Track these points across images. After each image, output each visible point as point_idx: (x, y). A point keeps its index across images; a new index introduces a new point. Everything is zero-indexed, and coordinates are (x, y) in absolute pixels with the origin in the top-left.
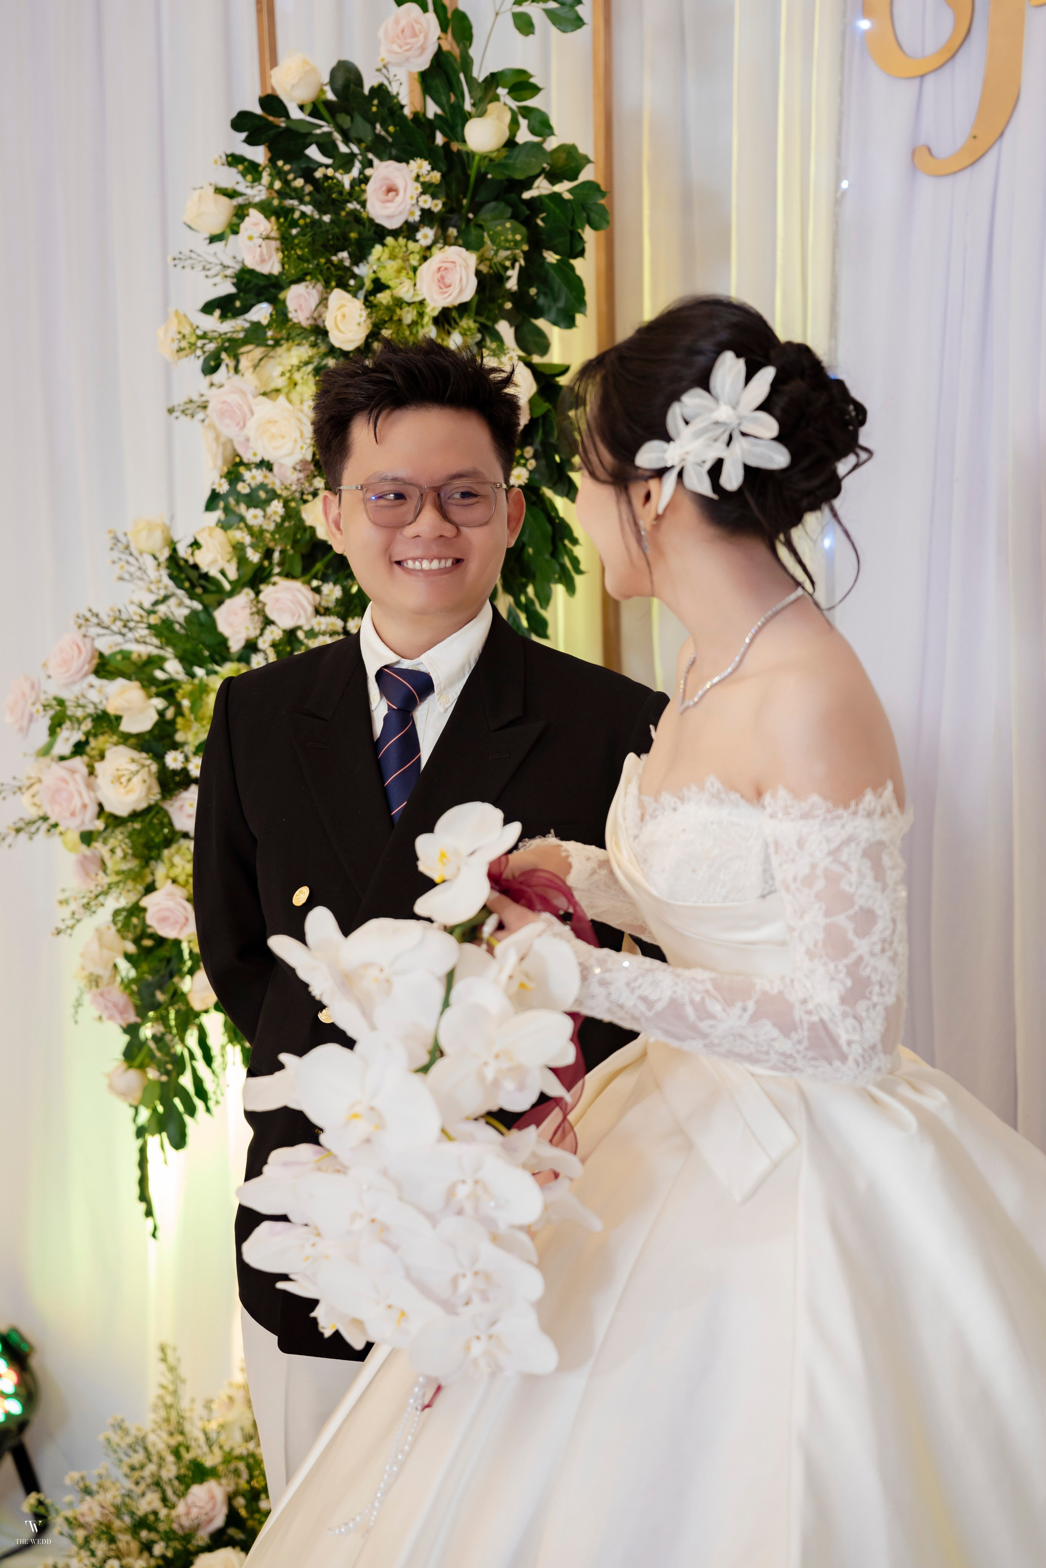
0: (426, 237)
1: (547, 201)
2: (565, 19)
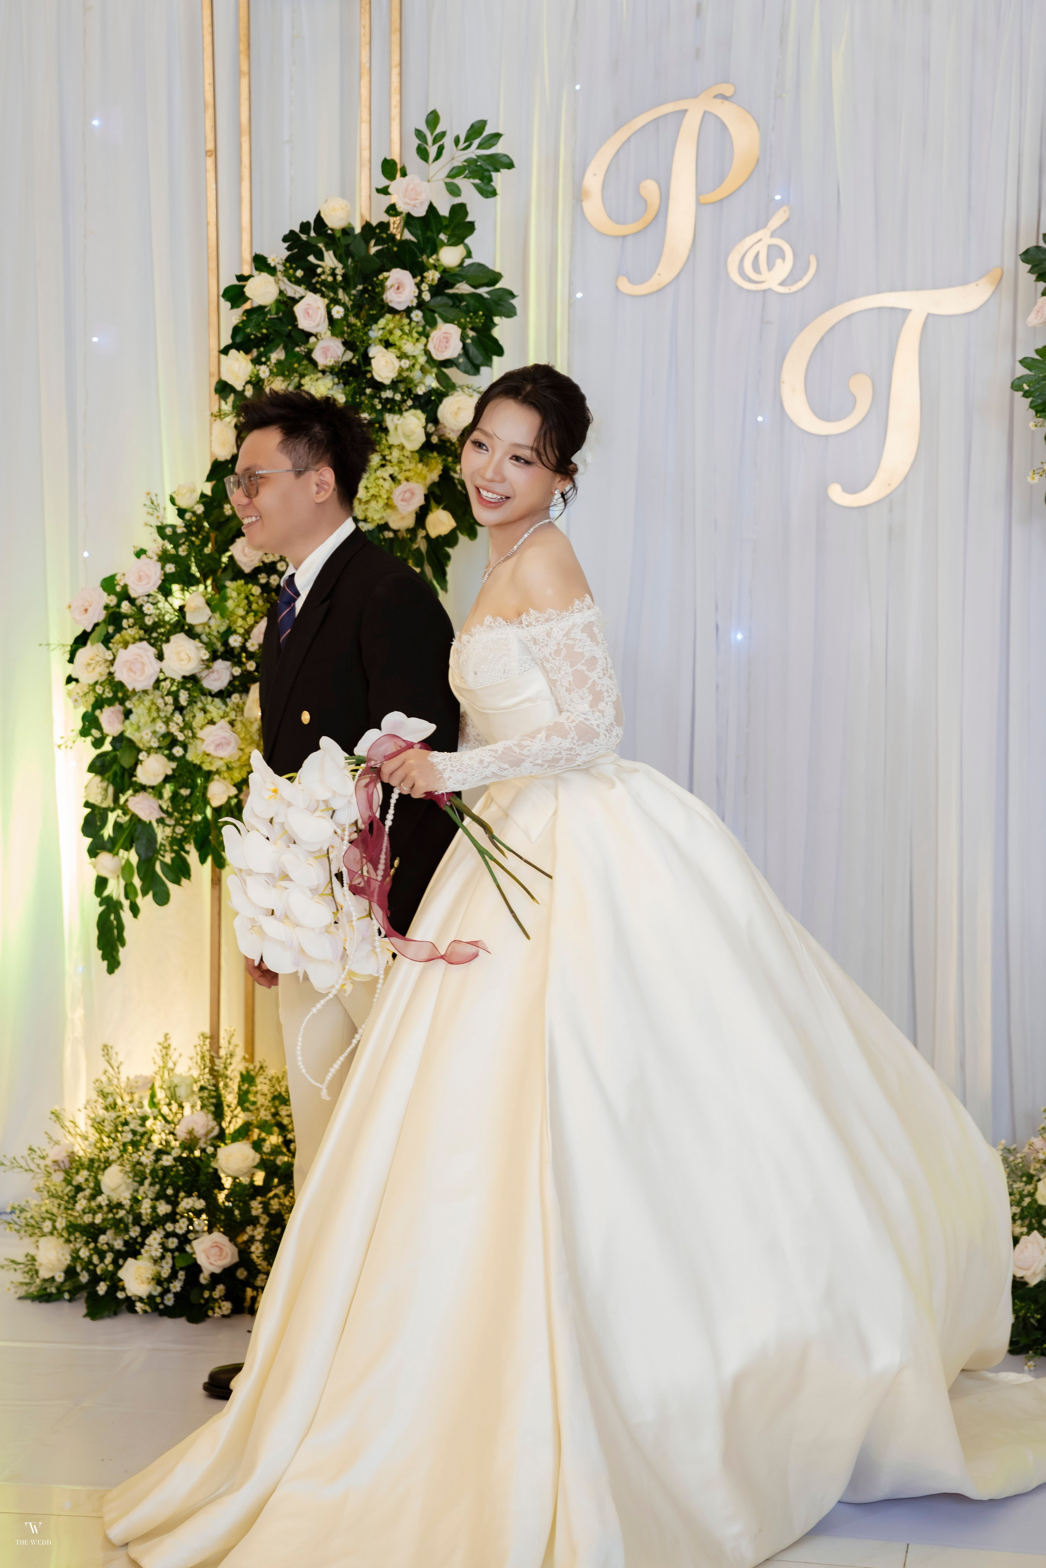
0: (417, 316)
1: (468, 298)
2: (486, 191)
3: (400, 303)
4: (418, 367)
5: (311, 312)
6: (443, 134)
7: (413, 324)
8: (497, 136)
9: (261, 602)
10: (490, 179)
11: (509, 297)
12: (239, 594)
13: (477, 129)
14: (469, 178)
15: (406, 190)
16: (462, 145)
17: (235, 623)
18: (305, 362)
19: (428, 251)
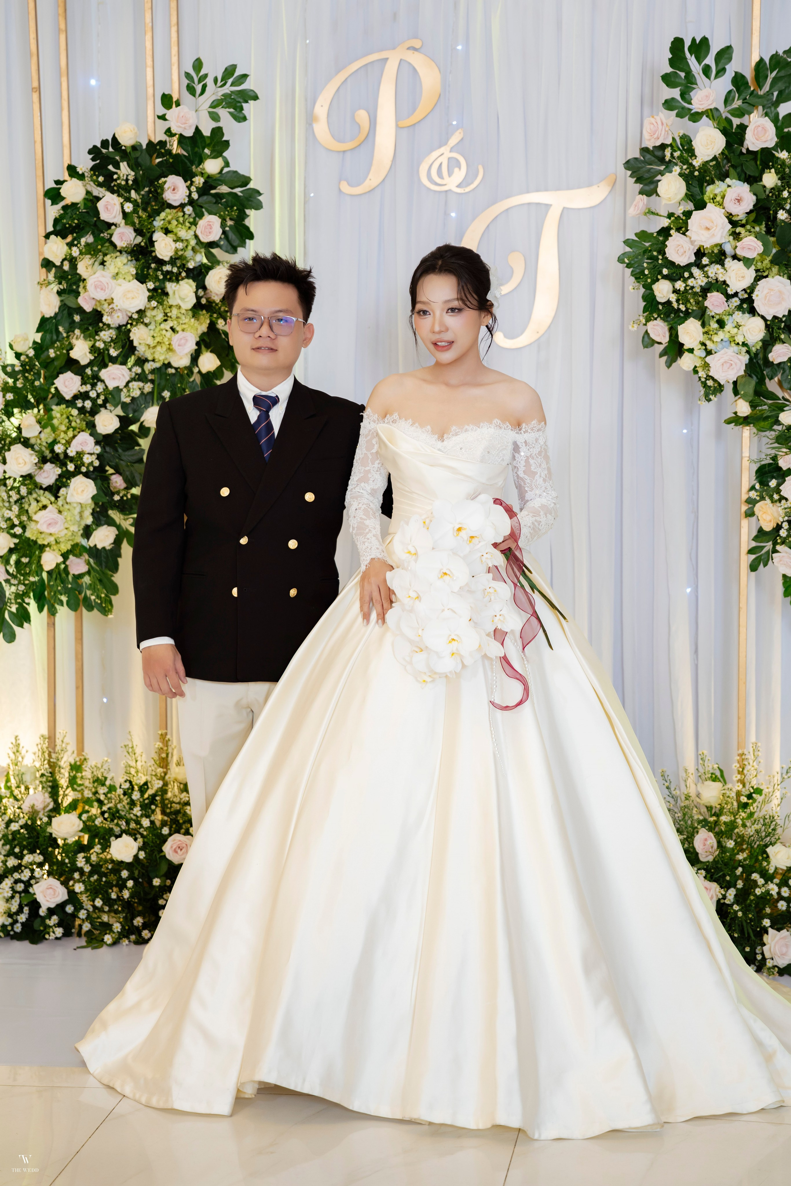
0: (188, 210)
1: (227, 196)
2: (238, 117)
3: (175, 200)
4: (190, 248)
5: (109, 207)
6: (206, 76)
7: (186, 216)
8: (245, 76)
9: (78, 421)
10: (242, 109)
11: (257, 194)
12: (62, 415)
13: (229, 71)
14: (226, 108)
15: (178, 116)
16: (219, 84)
17: (59, 436)
18: (107, 244)
19: (196, 162)
